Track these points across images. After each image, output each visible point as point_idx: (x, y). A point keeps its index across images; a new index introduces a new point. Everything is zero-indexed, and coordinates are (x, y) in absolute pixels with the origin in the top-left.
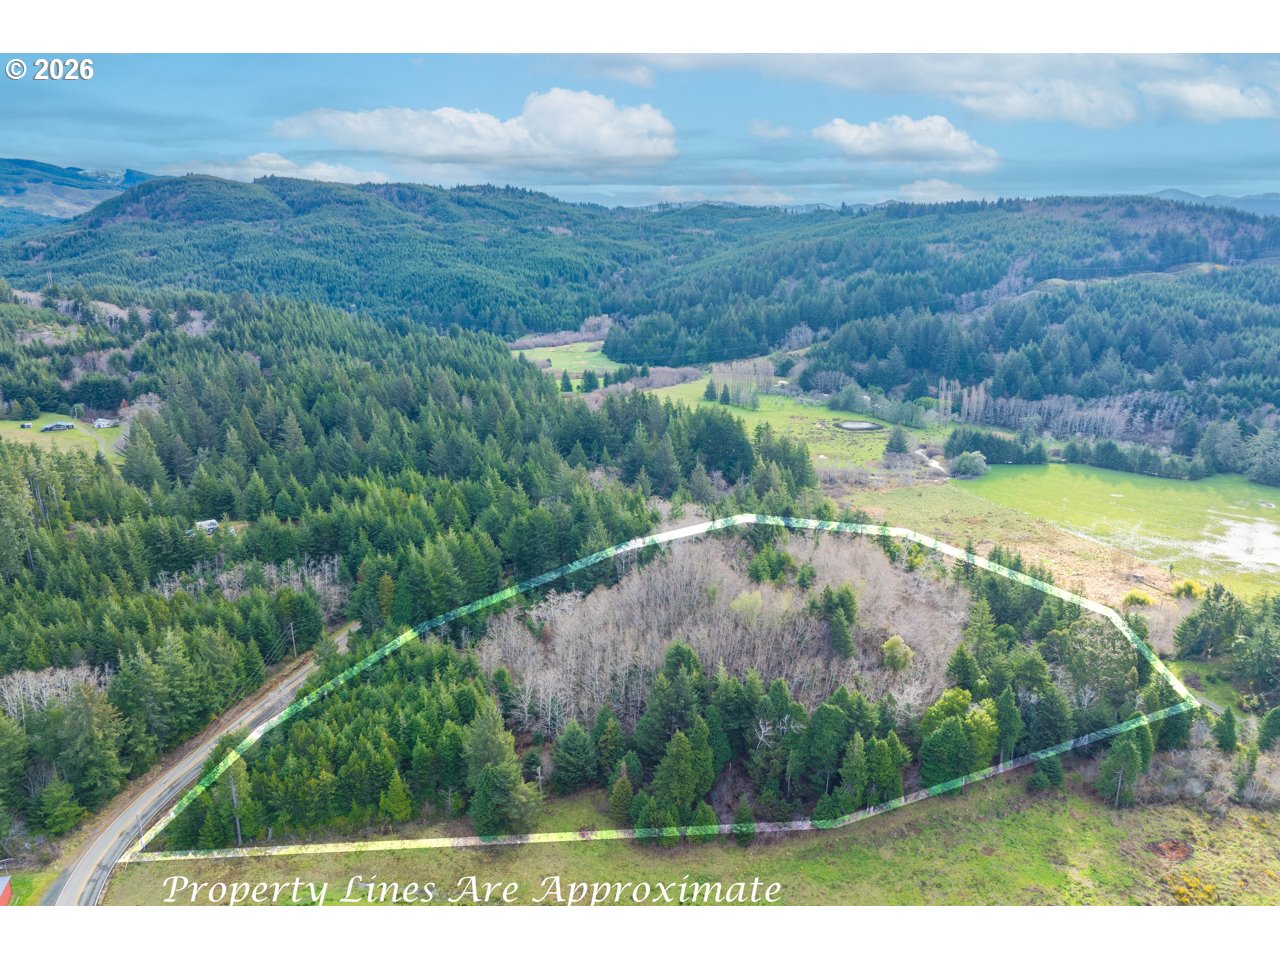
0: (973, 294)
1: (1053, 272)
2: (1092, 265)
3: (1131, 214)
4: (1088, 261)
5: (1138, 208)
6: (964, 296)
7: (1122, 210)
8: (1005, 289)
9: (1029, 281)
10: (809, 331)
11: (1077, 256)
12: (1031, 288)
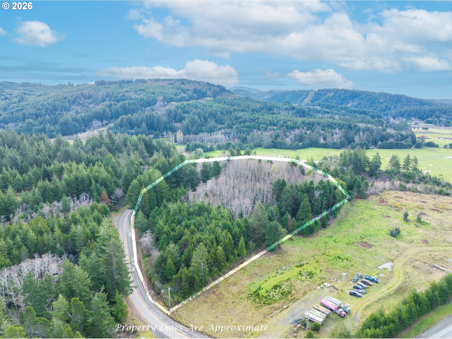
0: (150, 108)
1: (172, 100)
2: (181, 98)
3: (183, 83)
4: (179, 97)
5: (185, 82)
6: (147, 108)
7: (180, 82)
8: (159, 106)
9: (166, 103)
10: (99, 122)
11: (175, 95)
12: (166, 105)
